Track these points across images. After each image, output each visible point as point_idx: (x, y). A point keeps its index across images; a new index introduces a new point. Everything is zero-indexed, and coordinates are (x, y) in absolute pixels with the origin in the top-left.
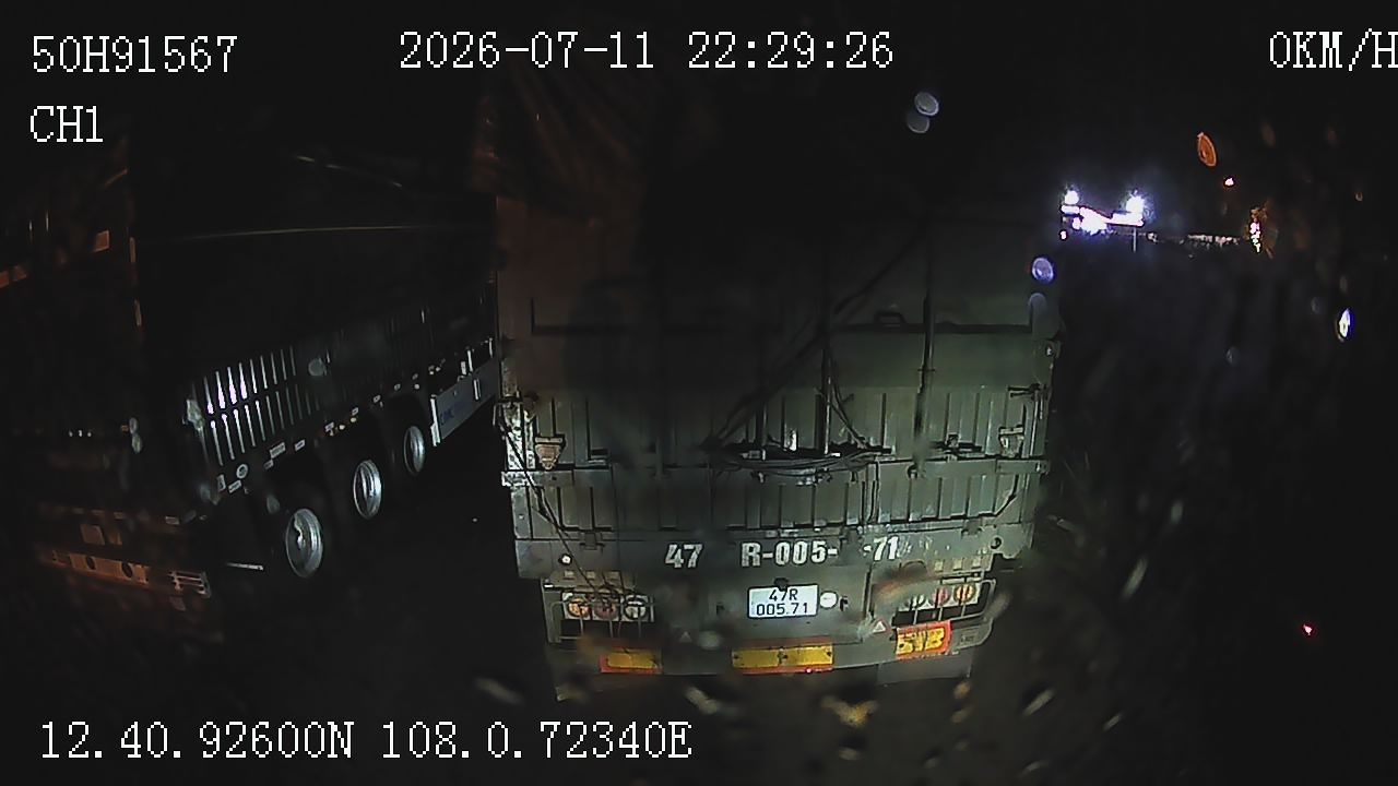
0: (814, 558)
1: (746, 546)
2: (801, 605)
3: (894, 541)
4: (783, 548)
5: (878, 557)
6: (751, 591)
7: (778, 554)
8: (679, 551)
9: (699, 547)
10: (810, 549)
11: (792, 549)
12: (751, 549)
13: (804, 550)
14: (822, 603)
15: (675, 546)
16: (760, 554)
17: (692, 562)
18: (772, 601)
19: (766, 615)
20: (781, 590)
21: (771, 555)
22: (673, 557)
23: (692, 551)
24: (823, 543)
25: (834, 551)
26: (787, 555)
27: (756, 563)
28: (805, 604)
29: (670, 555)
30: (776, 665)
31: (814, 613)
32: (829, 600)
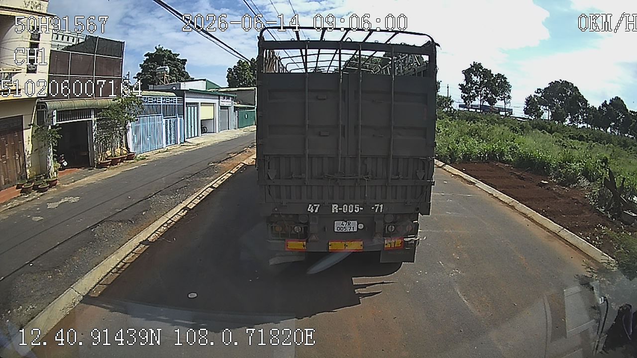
0: (355, 210)
1: (333, 206)
2: (352, 228)
3: (382, 205)
4: (345, 207)
5: (376, 211)
6: (335, 222)
7: (344, 209)
8: (312, 207)
9: (319, 205)
10: (354, 207)
11: (348, 207)
12: (335, 207)
13: (352, 208)
14: (359, 227)
15: (310, 205)
16: (338, 208)
17: (316, 211)
18: (342, 226)
19: (340, 231)
20: (345, 222)
21: (341, 209)
22: (310, 209)
23: (316, 207)
24: (358, 205)
25: (362, 209)
26: (347, 209)
27: (337, 212)
28: (353, 227)
29: (309, 208)
30: (343, 248)
31: (356, 230)
32: (361, 226)
